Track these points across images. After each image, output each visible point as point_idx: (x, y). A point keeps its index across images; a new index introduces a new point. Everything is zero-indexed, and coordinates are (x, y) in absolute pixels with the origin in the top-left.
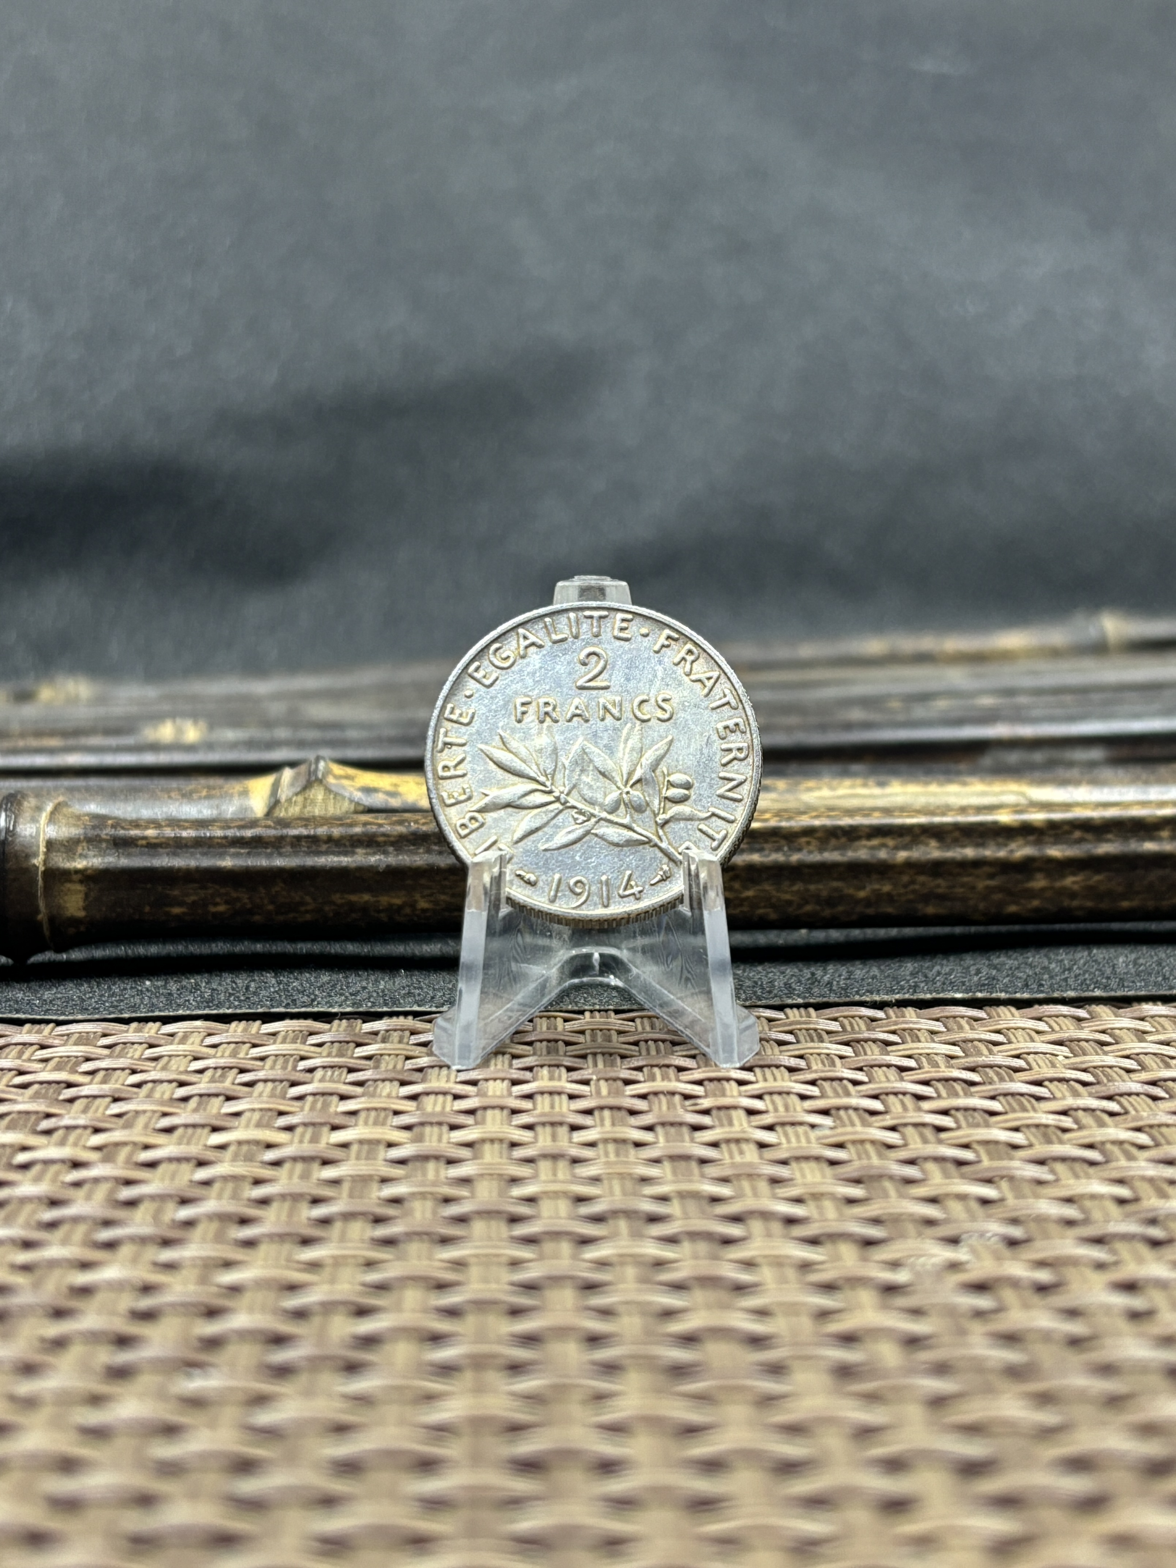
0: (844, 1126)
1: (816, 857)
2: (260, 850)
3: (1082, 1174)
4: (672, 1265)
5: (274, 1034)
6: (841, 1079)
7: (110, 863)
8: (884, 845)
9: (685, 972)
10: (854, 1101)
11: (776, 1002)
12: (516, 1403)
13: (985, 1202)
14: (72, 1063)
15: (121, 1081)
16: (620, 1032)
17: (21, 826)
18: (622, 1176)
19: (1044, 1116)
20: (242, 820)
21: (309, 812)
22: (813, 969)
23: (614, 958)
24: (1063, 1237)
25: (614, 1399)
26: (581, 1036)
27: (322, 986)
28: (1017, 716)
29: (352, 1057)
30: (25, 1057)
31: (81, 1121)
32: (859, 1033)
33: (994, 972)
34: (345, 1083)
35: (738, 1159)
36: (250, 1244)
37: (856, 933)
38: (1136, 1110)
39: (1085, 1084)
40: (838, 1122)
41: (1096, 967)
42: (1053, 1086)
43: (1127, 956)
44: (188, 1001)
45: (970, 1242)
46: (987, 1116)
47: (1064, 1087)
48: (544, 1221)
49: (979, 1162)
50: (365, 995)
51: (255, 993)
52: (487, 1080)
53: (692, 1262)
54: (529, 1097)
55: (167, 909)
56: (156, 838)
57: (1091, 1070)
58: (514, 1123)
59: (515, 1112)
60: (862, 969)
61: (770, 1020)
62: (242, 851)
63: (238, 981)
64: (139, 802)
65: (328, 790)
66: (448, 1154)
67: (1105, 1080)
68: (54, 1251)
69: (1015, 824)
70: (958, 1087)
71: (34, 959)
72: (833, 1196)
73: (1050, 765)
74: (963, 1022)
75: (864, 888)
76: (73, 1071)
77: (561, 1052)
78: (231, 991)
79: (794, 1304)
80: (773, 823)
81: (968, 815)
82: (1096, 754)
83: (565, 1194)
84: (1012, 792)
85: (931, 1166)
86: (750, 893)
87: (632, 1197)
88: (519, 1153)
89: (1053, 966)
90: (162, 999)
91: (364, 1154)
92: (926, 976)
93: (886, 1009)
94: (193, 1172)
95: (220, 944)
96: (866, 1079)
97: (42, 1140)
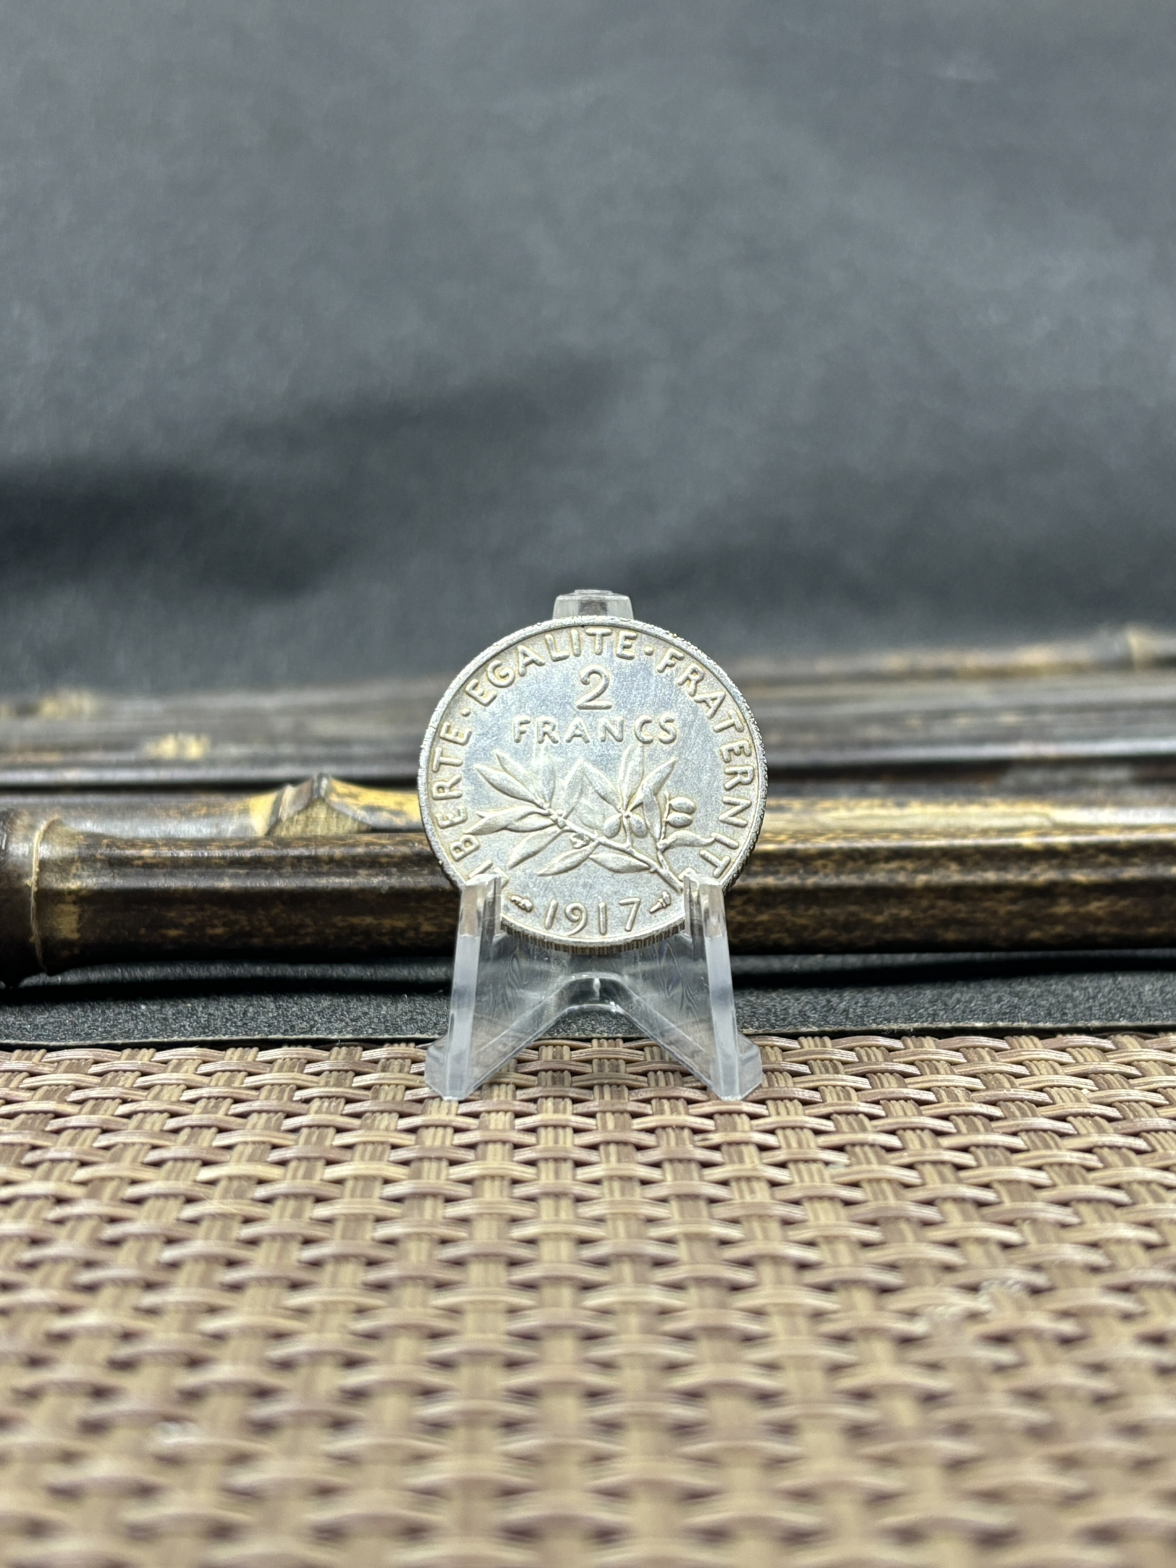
0: (859, 1163)
1: (832, 880)
2: (259, 871)
3: (1107, 1216)
4: (679, 1314)
5: (271, 1062)
6: (857, 1113)
7: (105, 883)
8: (902, 868)
9: (685, 1000)
10: (871, 1137)
11: (790, 1030)
12: (508, 1465)
13: (1006, 1246)
14: (61, 1091)
15: (110, 1112)
16: (628, 1062)
17: (14, 845)
18: (627, 1216)
19: (1069, 1153)
20: (240, 839)
21: (311, 832)
22: (828, 996)
23: (615, 984)
24: (1088, 1286)
25: (614, 1460)
26: (588, 1065)
27: (322, 1011)
28: (1041, 735)
29: (351, 1087)
30: (13, 1085)
31: (67, 1155)
32: (876, 1064)
33: (1016, 1000)
34: (342, 1115)
35: (748, 1198)
36: (236, 1288)
37: (874, 959)
38: (1163, 1147)
39: (1110, 1120)
40: (853, 1159)
41: (1121, 995)
42: (1077, 1122)
43: (1153, 984)
44: (184, 1026)
45: (991, 1290)
46: (1008, 1154)
47: (1088, 1122)
48: (546, 1265)
49: (1000, 1203)
50: (365, 1021)
51: (252, 1019)
52: (489, 1112)
53: (697, 1312)
54: (533, 1130)
55: (164, 931)
56: (154, 857)
57: (1117, 1104)
58: (516, 1159)
59: (517, 1146)
60: (880, 996)
61: (784, 1050)
62: (241, 871)
63: (236, 1006)
64: (136, 821)
65: (330, 809)
66: (447, 1192)
67: (1131, 1116)
68: (33, 1295)
69: (1039, 848)
70: (978, 1122)
71: (28, 981)
72: (847, 1239)
73: (1074, 785)
74: (984, 1053)
75: (880, 913)
76: (62, 1101)
77: (567, 1083)
78: (228, 1017)
79: (806, 1358)
80: (788, 845)
81: (990, 837)
82: (1121, 774)
83: (567, 1235)
84: (1034, 814)
85: (949, 1207)
86: (764, 917)
87: (636, 1240)
88: (521, 1191)
89: (1077, 993)
90: (157, 1024)
91: (358, 1192)
92: (946, 1004)
93: (904, 1038)
94: (180, 1210)
95: (219, 967)
96: (883, 1113)
97: (26, 1174)
